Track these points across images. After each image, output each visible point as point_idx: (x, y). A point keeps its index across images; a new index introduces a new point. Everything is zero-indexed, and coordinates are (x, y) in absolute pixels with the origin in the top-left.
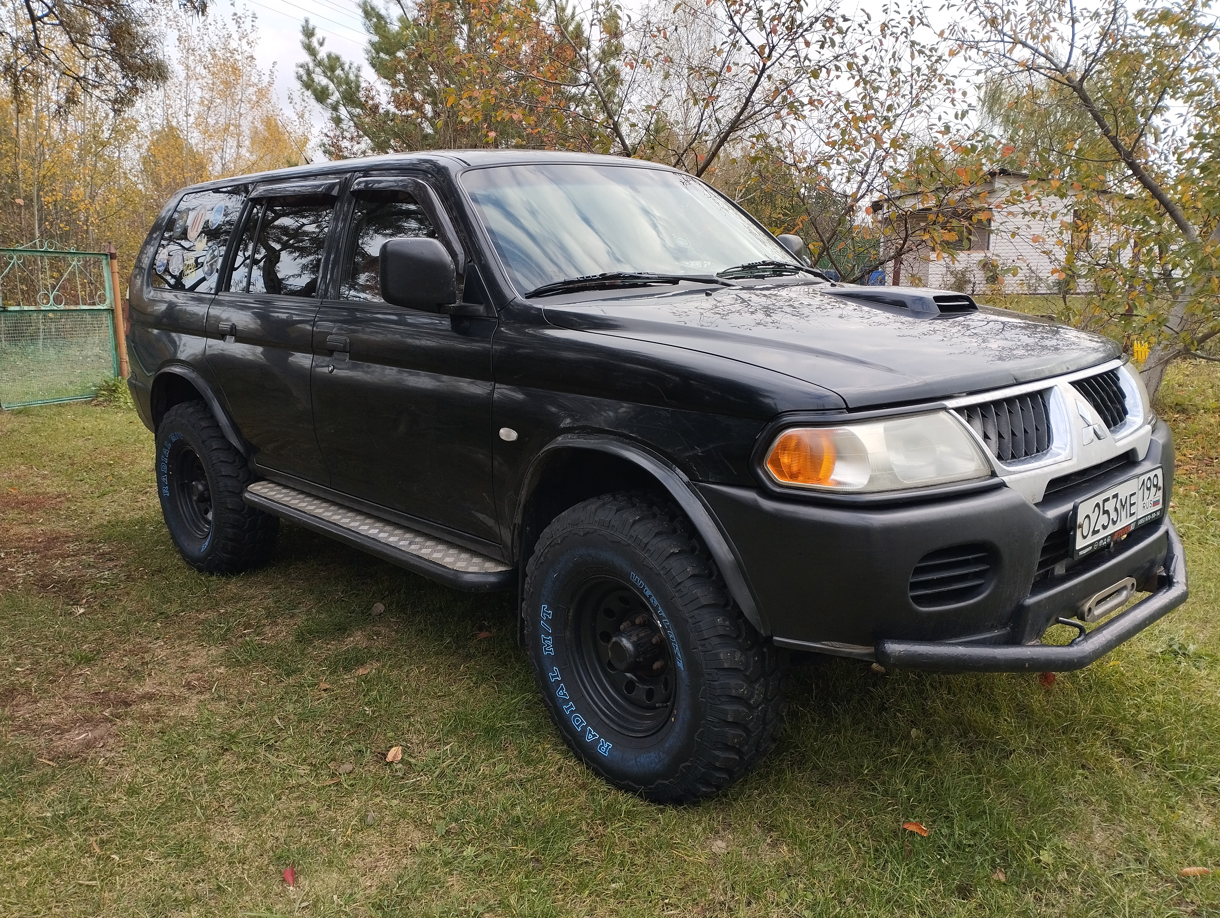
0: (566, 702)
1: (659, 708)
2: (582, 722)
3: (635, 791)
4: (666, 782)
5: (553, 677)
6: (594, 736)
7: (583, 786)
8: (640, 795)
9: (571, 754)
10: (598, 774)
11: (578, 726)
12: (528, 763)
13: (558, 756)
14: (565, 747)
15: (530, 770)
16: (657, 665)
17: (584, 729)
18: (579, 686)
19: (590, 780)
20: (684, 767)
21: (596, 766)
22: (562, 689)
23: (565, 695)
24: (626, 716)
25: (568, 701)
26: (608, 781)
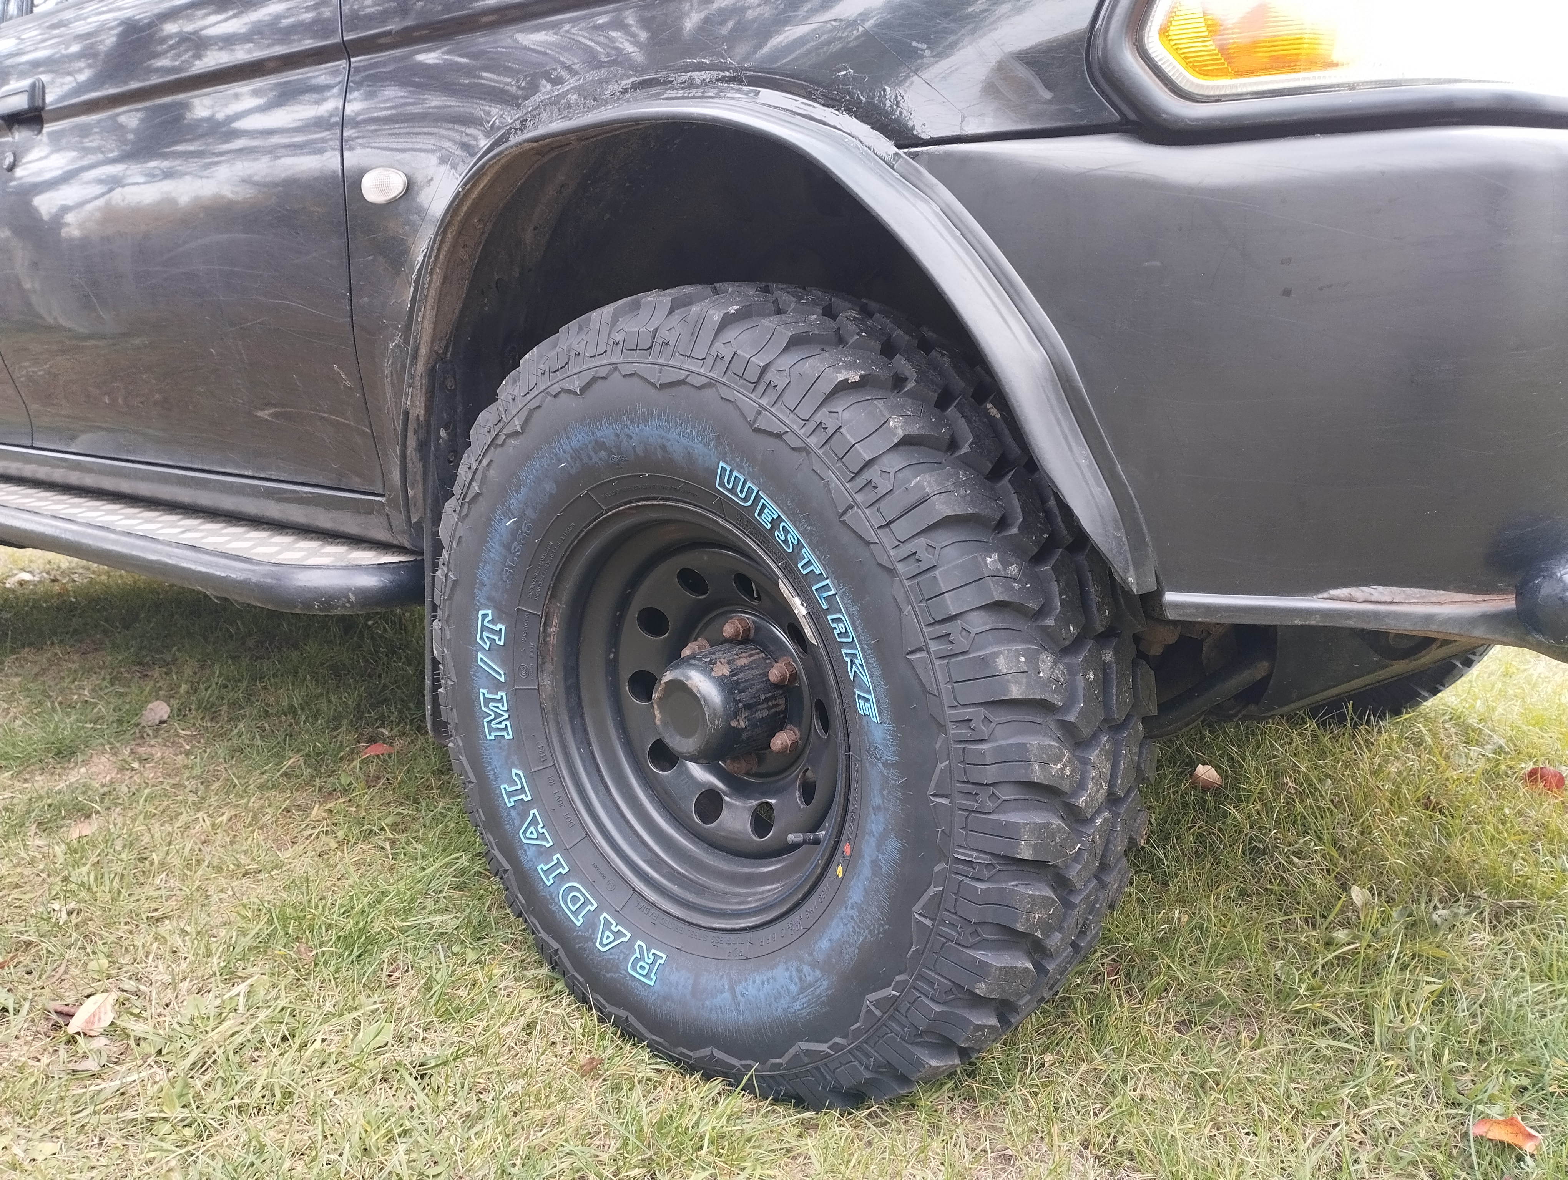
0: (545, 853)
1: (795, 846)
2: (586, 902)
3: (732, 1078)
4: (824, 1047)
5: (510, 794)
6: (619, 934)
7: (591, 1069)
8: (749, 1088)
9: (559, 986)
10: (628, 1034)
11: (576, 913)
12: (447, 1017)
13: (527, 994)
14: (545, 970)
15: (451, 1035)
16: (781, 740)
17: (591, 922)
18: (576, 813)
19: (609, 1052)
20: (877, 1004)
21: (623, 1013)
22: (534, 821)
23: (541, 836)
24: (702, 879)
25: (550, 851)
26: (656, 1051)
